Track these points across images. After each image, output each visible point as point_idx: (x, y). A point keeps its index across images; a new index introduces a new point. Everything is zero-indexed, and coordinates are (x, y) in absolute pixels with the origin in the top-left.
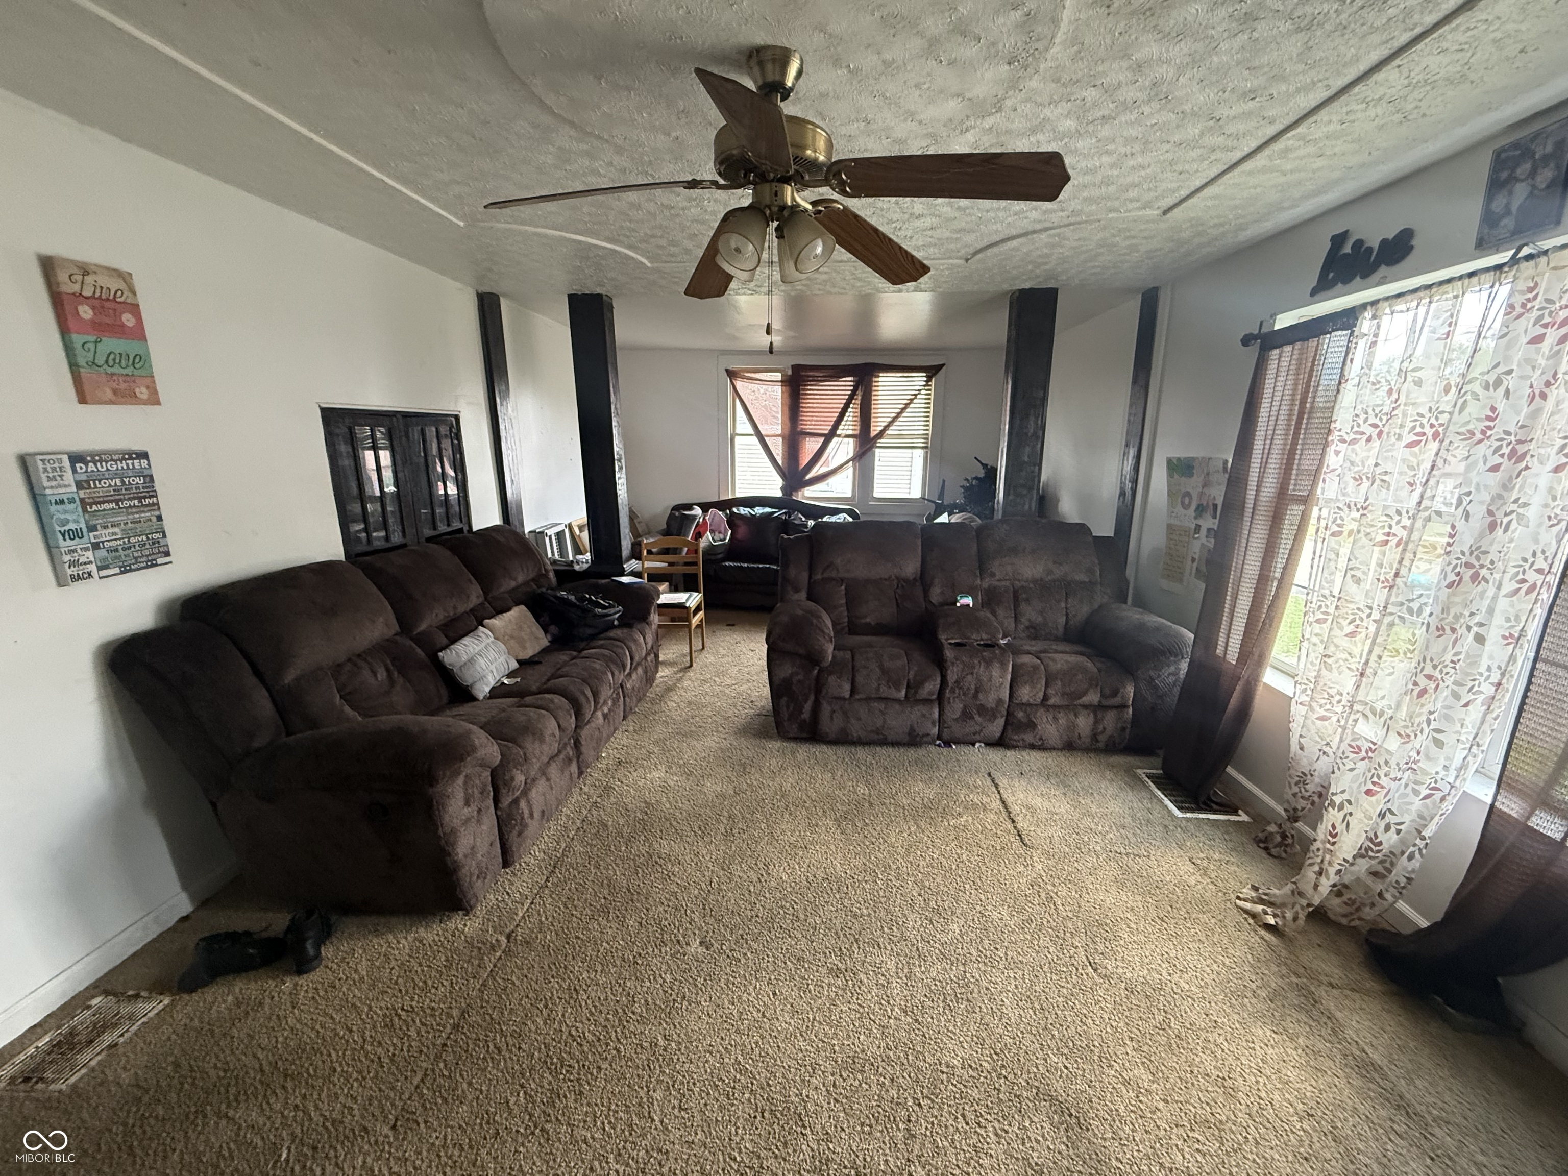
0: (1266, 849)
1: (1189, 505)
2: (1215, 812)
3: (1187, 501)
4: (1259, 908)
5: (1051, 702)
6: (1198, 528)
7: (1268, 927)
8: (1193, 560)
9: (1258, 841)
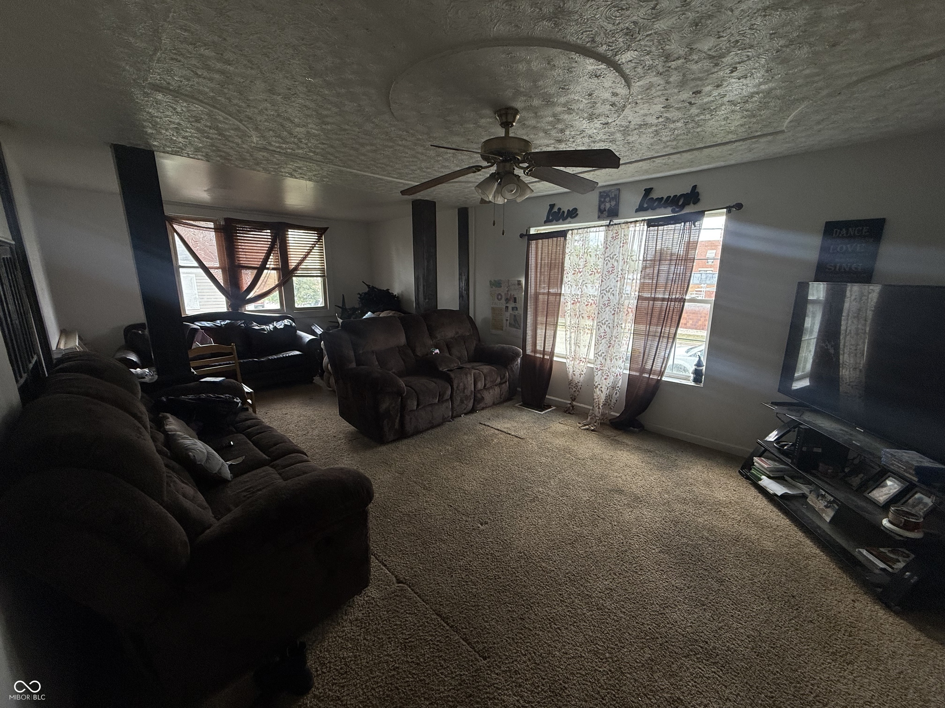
0: (569, 413)
1: (501, 299)
2: (547, 409)
3: (500, 297)
4: (587, 427)
5: (488, 386)
6: (507, 307)
7: (592, 430)
8: (507, 320)
9: (565, 412)
